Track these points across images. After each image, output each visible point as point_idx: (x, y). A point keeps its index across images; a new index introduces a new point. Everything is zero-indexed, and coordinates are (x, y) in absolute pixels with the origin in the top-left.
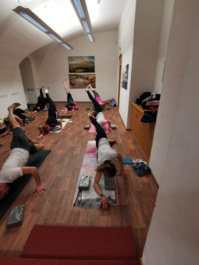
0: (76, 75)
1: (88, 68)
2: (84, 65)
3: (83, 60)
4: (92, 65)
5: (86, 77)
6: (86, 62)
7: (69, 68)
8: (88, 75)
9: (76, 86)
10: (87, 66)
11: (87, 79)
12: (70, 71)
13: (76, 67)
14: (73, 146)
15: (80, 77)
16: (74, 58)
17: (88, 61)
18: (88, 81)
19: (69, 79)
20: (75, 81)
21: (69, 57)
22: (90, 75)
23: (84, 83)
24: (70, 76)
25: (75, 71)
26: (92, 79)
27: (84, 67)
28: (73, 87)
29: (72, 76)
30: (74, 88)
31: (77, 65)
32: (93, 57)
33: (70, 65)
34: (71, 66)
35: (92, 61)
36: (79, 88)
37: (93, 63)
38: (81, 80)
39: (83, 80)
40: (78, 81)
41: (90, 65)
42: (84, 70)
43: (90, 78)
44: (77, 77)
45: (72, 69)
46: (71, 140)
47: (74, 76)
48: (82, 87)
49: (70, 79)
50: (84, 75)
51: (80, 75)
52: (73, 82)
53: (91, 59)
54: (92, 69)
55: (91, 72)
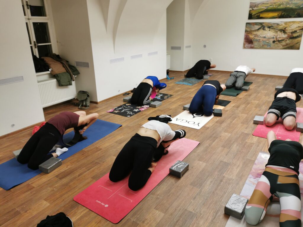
0: (261, 24)
1: (291, 9)
2: (282, 4)
5: (280, 27)
7: (250, 11)
8: (286, 23)
9: (255, 44)
10: (288, 6)
11: (284, 31)
12: (250, 17)
13: (264, 7)
14: (225, 161)
15: (269, 27)
18: (284, 36)
19: (246, 31)
20: (256, 35)
22: (292, 23)
23: (275, 39)
24: (248, 25)
25: (261, 16)
26: (295, 32)
27: (282, 7)
28: (250, 45)
29: (252, 26)
30: (252, 48)
31: (268, 4)
33: (252, 6)
34: (255, 6)
36: (262, 47)
38: (269, 34)
39: (274, 34)
40: (262, 36)
41: (295, 4)
42: (280, 15)
43: (290, 29)
44: (263, 27)
45: (253, 13)
46: (224, 147)
47: (255, 26)
48: (269, 47)
49: (248, 31)
50: (278, 24)
51: (269, 23)
52: (251, 36)
54: (299, 11)
55: (295, 17)
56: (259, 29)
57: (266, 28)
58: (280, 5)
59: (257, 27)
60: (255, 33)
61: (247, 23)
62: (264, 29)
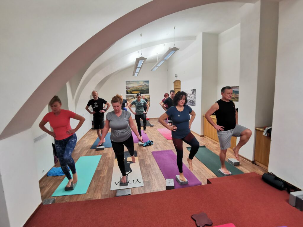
0: (133, 96)
1: (144, 90)
2: (140, 88)
3: (139, 84)
4: (147, 88)
6: (142, 85)
7: (127, 90)
12: (127, 93)
13: (133, 89)
16: (131, 82)
17: (143, 84)
21: (126, 81)
25: (132, 92)
27: (140, 89)
29: (129, 97)
31: (134, 87)
32: (148, 82)
33: (127, 88)
34: (129, 88)
35: (146, 84)
37: (148, 86)
41: (145, 88)
45: (129, 91)
53: (146, 83)
54: (147, 91)
55: (146, 93)
56: (132, 98)
57: (135, 98)
58: (139, 88)
59: (131, 98)
60: (131, 100)
61: (126, 96)
62: (134, 98)
